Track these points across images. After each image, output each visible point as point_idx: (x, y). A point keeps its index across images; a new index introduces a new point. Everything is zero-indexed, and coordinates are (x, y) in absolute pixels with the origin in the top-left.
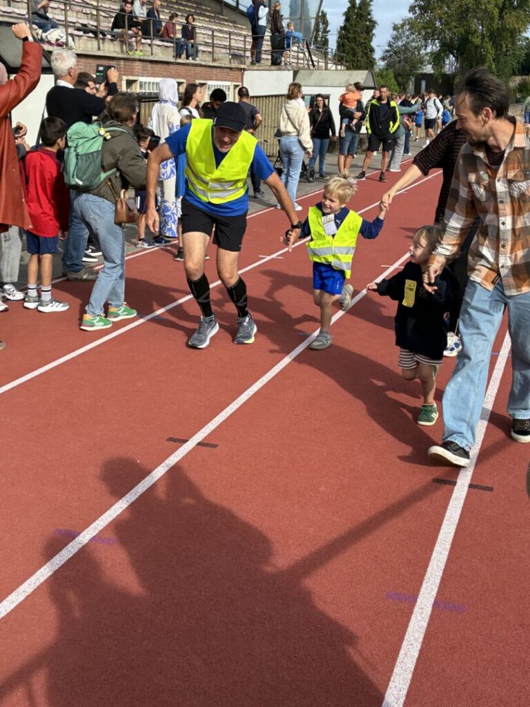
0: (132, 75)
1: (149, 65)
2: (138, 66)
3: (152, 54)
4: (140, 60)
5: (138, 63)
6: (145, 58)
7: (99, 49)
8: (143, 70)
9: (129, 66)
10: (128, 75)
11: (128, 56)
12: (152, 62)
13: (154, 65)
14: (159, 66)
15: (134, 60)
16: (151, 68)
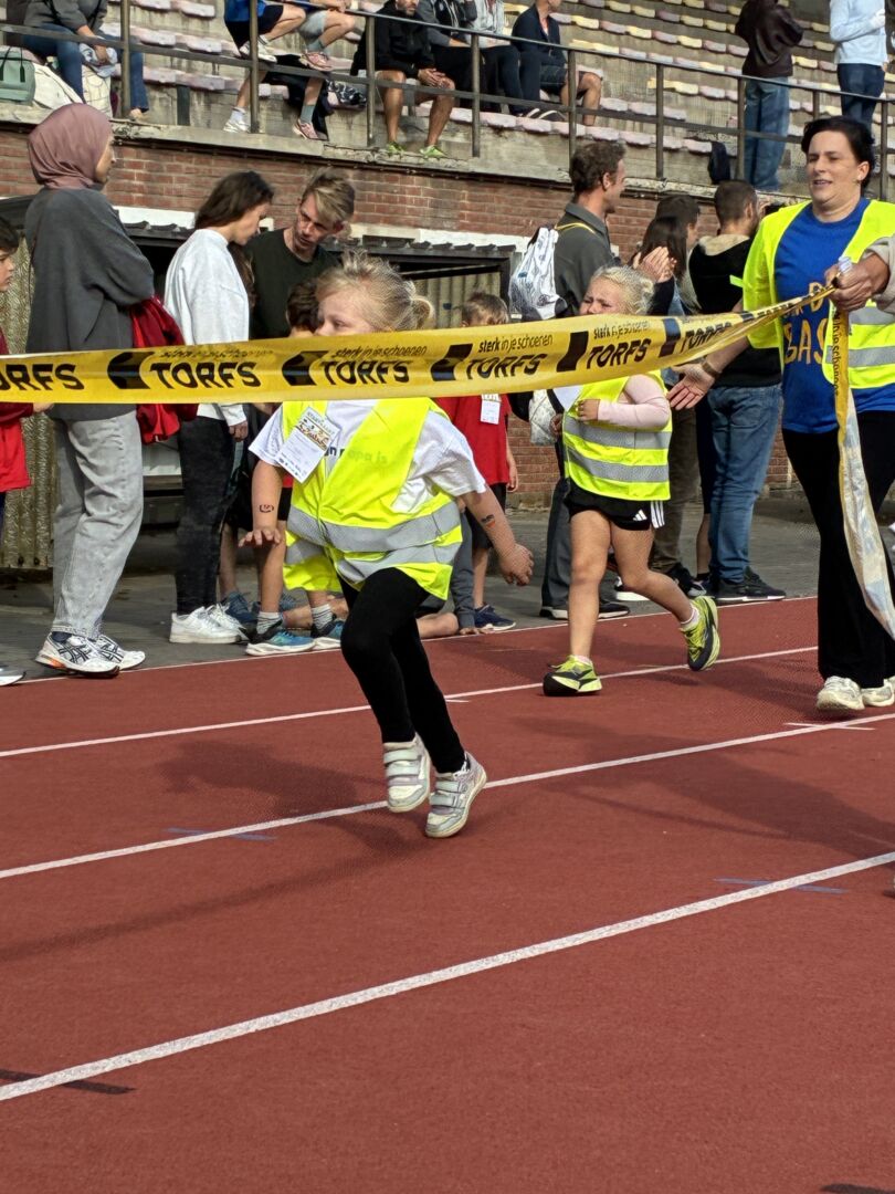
0: (391, 222)
1: (464, 192)
2: (414, 192)
3: (476, 153)
4: (424, 172)
5: (416, 182)
6: (447, 164)
7: (254, 128)
8: (435, 205)
9: (379, 189)
10: (375, 221)
11: (375, 158)
12: (472, 178)
13: (487, 192)
14: (505, 193)
15: (402, 170)
16: (471, 199)
